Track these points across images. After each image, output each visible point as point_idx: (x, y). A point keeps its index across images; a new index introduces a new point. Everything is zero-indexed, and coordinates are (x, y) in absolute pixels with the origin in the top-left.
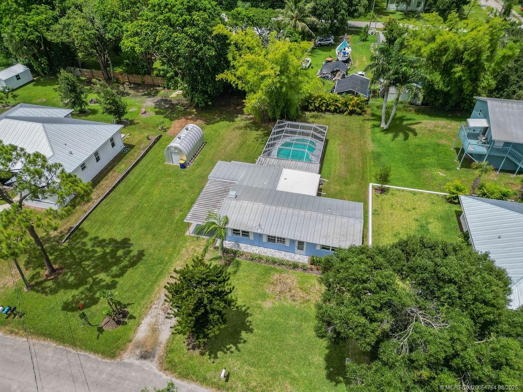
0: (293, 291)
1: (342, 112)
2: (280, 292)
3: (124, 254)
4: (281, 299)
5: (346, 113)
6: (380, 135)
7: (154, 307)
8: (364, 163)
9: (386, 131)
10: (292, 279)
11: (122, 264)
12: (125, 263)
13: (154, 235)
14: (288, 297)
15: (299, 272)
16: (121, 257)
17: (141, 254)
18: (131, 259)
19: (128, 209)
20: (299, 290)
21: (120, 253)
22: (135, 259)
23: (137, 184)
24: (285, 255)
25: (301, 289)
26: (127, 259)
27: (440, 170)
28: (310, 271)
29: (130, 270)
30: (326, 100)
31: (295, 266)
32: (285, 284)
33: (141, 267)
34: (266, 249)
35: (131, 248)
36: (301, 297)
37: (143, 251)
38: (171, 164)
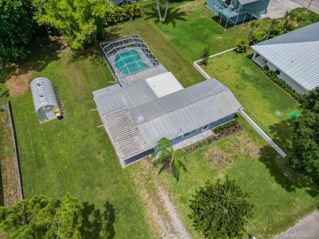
0: (224, 157)
1: (128, 19)
2: (219, 163)
3: (96, 217)
4: (224, 167)
5: (131, 19)
6: (164, 27)
7: (163, 236)
8: (175, 50)
9: (166, 22)
10: (216, 149)
11: (104, 225)
12: (105, 223)
13: (101, 186)
14: (226, 162)
15: (214, 142)
16: (96, 221)
17: (109, 206)
18: (106, 216)
19: (54, 180)
20: (226, 154)
21: (91, 218)
22: (108, 214)
23: (36, 155)
24: (197, 137)
25: (226, 152)
26: (103, 218)
27: (217, 35)
28: (220, 138)
29: (114, 225)
30: (113, 14)
31: (209, 141)
32: (216, 155)
33: (120, 217)
34: (184, 141)
35: (96, 208)
36: (231, 157)
37: (107, 203)
38: (47, 121)
